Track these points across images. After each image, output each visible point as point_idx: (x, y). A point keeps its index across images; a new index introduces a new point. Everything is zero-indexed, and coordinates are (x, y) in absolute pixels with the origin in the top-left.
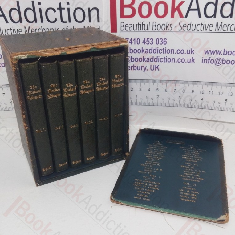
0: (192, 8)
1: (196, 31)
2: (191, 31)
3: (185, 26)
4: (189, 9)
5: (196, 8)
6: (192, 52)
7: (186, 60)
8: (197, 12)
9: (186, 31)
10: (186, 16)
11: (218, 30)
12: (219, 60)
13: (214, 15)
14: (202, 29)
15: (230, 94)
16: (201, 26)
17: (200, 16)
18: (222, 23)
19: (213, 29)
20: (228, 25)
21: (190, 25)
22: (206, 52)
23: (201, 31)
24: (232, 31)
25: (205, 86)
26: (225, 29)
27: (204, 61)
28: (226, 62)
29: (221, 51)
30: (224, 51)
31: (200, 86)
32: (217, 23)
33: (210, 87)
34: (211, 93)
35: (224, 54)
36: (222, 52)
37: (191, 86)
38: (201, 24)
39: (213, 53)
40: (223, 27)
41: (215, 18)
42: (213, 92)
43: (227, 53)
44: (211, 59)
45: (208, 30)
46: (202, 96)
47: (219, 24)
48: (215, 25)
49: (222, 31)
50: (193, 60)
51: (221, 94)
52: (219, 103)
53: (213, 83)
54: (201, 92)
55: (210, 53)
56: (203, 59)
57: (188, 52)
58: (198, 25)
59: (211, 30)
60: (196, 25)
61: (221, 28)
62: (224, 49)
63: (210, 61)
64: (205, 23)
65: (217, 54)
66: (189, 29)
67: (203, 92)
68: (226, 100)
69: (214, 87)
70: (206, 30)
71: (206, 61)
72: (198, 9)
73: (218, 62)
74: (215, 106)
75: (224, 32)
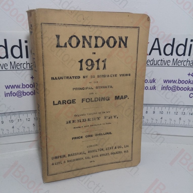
0: (154, 48)
1: (157, 65)
2: (153, 65)
3: (148, 61)
4: (152, 49)
5: (157, 48)
6: (154, 81)
7: (149, 88)
8: (158, 51)
9: (150, 65)
10: (150, 54)
11: (174, 65)
12: (175, 87)
13: (172, 54)
14: (162, 64)
15: (183, 113)
16: (161, 61)
17: (160, 54)
18: (177, 59)
19: (170, 64)
20: (182, 61)
21: (152, 61)
22: (165, 81)
23: (161, 65)
24: (185, 65)
25: (164, 108)
26: (179, 64)
27: (163, 88)
28: (180, 89)
29: (176, 80)
30: (179, 81)
31: (160, 108)
32: (174, 59)
33: (167, 108)
34: (169, 113)
35: (178, 83)
36: (177, 82)
37: (153, 108)
38: (162, 60)
39: (170, 82)
40: (178, 62)
41: (172, 56)
42: (170, 112)
43: (181, 82)
44: (168, 87)
45: (166, 65)
46: (161, 115)
47: (175, 60)
48: (172, 61)
49: (177, 65)
50: (154, 88)
51: (176, 113)
52: (175, 121)
53: (170, 106)
54: (161, 113)
55: (168, 82)
56: (162, 87)
57: (151, 82)
58: (158, 61)
59: (168, 64)
60: (157, 60)
61: (176, 63)
62: (179, 79)
63: (168, 88)
64: (164, 60)
65: (173, 83)
66: (151, 64)
67: (162, 113)
68: (180, 118)
69: (171, 108)
70: (165, 65)
71: (164, 88)
72: (159, 49)
73: (174, 89)
74: (171, 123)
75: (179, 66)
